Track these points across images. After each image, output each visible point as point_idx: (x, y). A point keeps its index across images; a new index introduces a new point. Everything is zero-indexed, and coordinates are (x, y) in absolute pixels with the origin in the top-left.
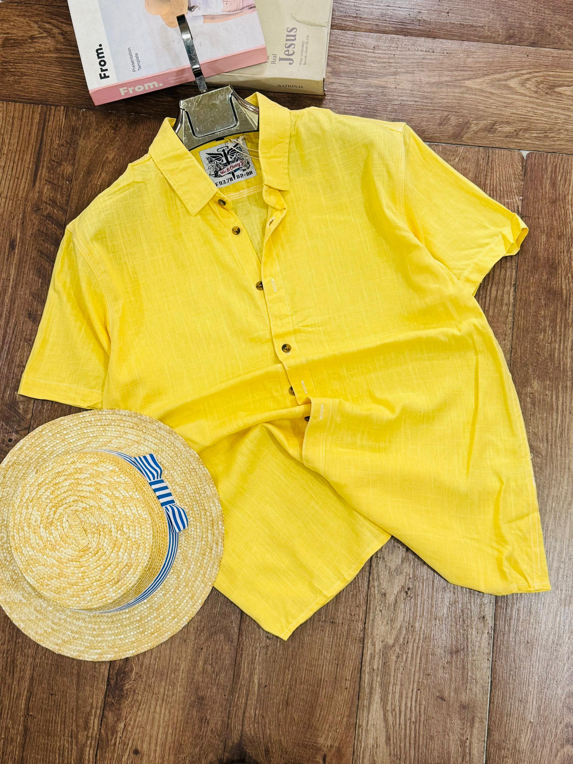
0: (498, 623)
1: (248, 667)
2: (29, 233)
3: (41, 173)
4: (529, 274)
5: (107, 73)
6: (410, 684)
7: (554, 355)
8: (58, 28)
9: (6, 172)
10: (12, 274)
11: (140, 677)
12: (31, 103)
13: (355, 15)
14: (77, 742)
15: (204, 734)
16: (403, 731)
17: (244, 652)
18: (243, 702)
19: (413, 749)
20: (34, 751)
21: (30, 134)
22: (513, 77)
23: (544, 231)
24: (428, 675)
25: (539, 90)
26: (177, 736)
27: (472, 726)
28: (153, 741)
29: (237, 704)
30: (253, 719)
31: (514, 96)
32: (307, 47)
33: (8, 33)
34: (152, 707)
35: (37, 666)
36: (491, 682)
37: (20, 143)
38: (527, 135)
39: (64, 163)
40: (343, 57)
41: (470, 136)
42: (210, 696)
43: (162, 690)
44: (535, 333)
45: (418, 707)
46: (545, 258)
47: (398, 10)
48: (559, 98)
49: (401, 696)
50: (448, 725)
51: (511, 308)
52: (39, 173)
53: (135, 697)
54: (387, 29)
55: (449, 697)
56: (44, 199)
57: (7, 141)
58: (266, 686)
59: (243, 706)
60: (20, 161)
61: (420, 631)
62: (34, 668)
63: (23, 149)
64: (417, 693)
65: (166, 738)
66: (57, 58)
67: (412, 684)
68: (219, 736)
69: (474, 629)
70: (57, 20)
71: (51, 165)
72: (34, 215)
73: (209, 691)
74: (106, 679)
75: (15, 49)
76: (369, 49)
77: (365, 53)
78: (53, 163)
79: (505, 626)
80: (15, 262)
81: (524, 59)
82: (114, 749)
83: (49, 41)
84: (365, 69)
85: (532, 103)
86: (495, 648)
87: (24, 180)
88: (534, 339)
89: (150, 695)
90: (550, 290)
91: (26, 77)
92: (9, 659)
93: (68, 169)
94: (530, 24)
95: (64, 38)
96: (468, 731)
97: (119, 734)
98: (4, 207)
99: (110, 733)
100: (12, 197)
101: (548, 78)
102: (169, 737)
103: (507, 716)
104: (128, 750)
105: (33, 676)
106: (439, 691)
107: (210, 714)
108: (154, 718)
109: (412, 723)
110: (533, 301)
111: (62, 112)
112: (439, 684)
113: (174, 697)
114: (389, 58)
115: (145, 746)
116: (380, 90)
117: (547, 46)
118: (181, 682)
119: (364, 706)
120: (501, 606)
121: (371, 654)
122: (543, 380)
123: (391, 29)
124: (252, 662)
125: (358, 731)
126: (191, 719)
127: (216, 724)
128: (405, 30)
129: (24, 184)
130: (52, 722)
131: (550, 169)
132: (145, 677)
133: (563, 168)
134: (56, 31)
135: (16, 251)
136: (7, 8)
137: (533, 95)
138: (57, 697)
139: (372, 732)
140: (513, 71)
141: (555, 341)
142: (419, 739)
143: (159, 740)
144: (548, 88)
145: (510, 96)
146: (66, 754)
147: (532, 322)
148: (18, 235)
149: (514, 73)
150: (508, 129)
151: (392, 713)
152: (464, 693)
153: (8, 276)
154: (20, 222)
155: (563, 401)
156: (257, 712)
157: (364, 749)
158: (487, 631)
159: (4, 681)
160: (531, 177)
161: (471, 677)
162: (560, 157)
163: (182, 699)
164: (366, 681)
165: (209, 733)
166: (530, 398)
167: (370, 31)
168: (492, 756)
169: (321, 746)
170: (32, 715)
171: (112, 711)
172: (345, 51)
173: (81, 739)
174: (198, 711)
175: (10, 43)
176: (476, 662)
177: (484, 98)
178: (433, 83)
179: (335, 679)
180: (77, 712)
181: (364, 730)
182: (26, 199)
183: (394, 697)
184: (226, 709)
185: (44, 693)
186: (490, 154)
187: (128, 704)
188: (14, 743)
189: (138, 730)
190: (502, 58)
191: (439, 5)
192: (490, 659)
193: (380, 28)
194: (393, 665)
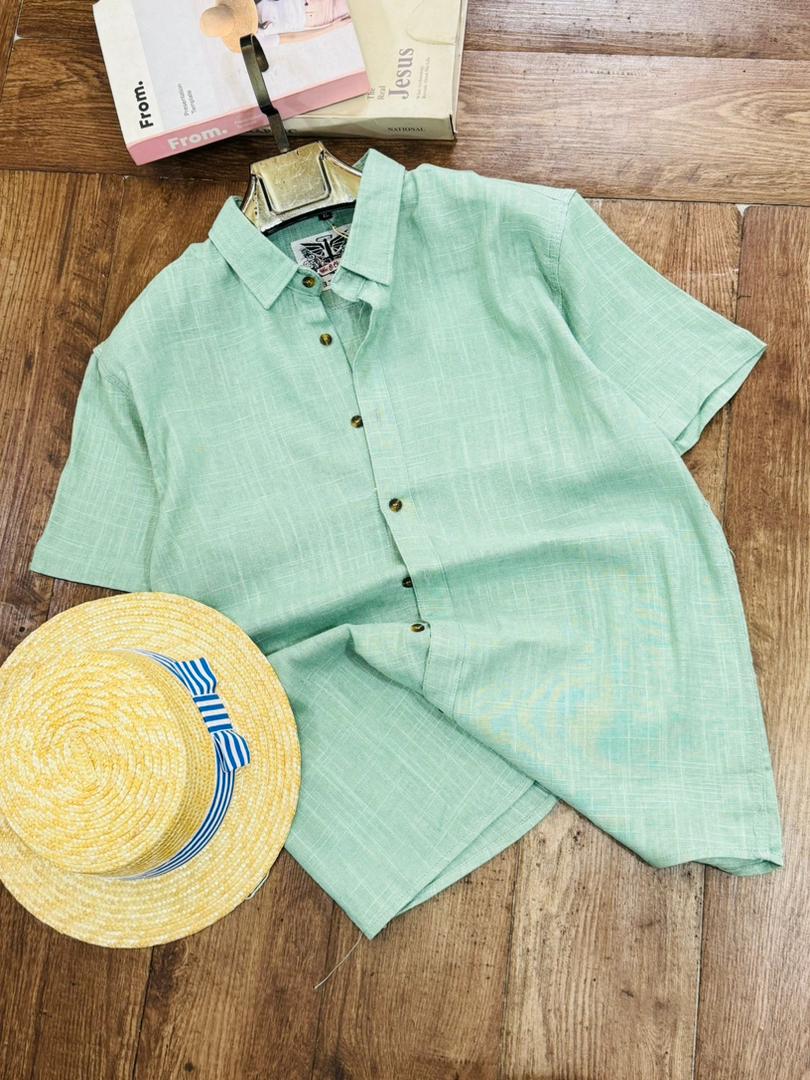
0: (709, 883)
1: (347, 948)
2: (51, 347)
3: (69, 264)
5: (150, 121)
6: (580, 972)
7: (788, 492)
8: (93, 69)
9: (22, 264)
10: (28, 402)
11: (195, 959)
12: (55, 172)
13: (497, 29)
14: (108, 1052)
15: (285, 1043)
16: (572, 1040)
17: (341, 926)
18: (341, 996)
19: (587, 1066)
20: (48, 1064)
21: (54, 213)
22: (724, 102)
23: (771, 316)
24: (608, 958)
25: (761, 118)
26: (246, 1045)
27: (674, 1034)
28: (213, 1051)
29: (331, 1000)
30: (354, 1022)
31: (724, 128)
32: (427, 74)
33: (27, 80)
34: (212, 1003)
35: (54, 944)
36: (701, 970)
37: (41, 225)
38: (744, 183)
39: (99, 250)
40: (481, 87)
41: (662, 188)
42: (293, 988)
43: (226, 979)
44: (760, 463)
45: (593, 1005)
46: (772, 355)
47: (558, 19)
48: (792, 129)
49: (568, 989)
50: (639, 1033)
51: (724, 427)
52: (66, 264)
53: (188, 989)
54: (542, 45)
55: (640, 992)
56: (71, 299)
57: (23, 224)
59: (340, 1002)
60: (40, 252)
61: (596, 894)
62: (49, 947)
63: (44, 233)
64: (591, 984)
65: (232, 1048)
66: (91, 108)
67: (584, 971)
68: (306, 1045)
69: (675, 891)
70: (92, 58)
71: (82, 254)
72: (58, 322)
73: (292, 980)
74: (148, 964)
75: (34, 101)
76: (517, 74)
77: (511, 80)
78: (84, 250)
79: (720, 888)
80: (31, 385)
81: (739, 77)
82: (159, 1063)
83: (80, 87)
84: (513, 103)
85: (750, 136)
86: (706, 920)
87: (45, 275)
88: (758, 472)
89: (210, 985)
90: (780, 401)
91: (49, 137)
93: (104, 257)
94: (747, 28)
95: (98, 82)
96: (668, 1041)
97: (166, 1042)
98: (19, 312)
99: (153, 1039)
100: (29, 299)
101: (775, 101)
102: (236, 1046)
103: (725, 1020)
104: (178, 1064)
105: (48, 958)
106: (625, 983)
107: (294, 1013)
108: (214, 1018)
109: (585, 1029)
110: (757, 417)
111: (97, 182)
112: (625, 972)
113: (243, 989)
114: (546, 85)
115: (202, 1058)
116: (534, 130)
117: (773, 57)
118: (253, 967)
119: (514, 1003)
121: (524, 928)
122: (773, 530)
123: (547, 44)
125: (506, 1041)
126: (267, 1020)
127: (302, 1028)
128: (568, 45)
129: (45, 280)
130: (73, 1023)
131: (778, 228)
132: (202, 961)
133: (798, 227)
134: (89, 72)
135: (34, 371)
136: (26, 46)
138: (80, 987)
139: (527, 1042)
140: (724, 93)
141: (790, 473)
142: (595, 1052)
143: (221, 1050)
144: (774, 115)
145: (720, 129)
146: (93, 1069)
147: (755, 446)
148: (37, 350)
149: (724, 97)
150: (716, 175)
151: (555, 1013)
152: (660, 985)
153: (22, 405)
154: (39, 331)
155: (802, 558)
156: (360, 1012)
157: (515, 1066)
158: (693, 895)
159: (9, 965)
160: (751, 240)
161: (671, 962)
162: (793, 211)
163: (254, 992)
164: (518, 967)
165: (292, 1040)
166: (754, 556)
167: (519, 49)
169: (451, 1062)
170: (45, 1014)
171: (156, 1009)
172: (484, 78)
173: (113, 1047)
174: (276, 1010)
175: (28, 92)
176: (678, 940)
177: (680, 134)
178: (609, 116)
179: (472, 963)
180: (108, 1009)
181: (515, 1038)
182: (48, 301)
183: (559, 990)
184: (315, 1007)
185: (63, 982)
186: (691, 210)
187: (178, 999)
188: (22, 1053)
189: (192, 1036)
190: (707, 76)
191: (616, 8)
192: (700, 936)
193: (533, 45)
194: (557, 944)
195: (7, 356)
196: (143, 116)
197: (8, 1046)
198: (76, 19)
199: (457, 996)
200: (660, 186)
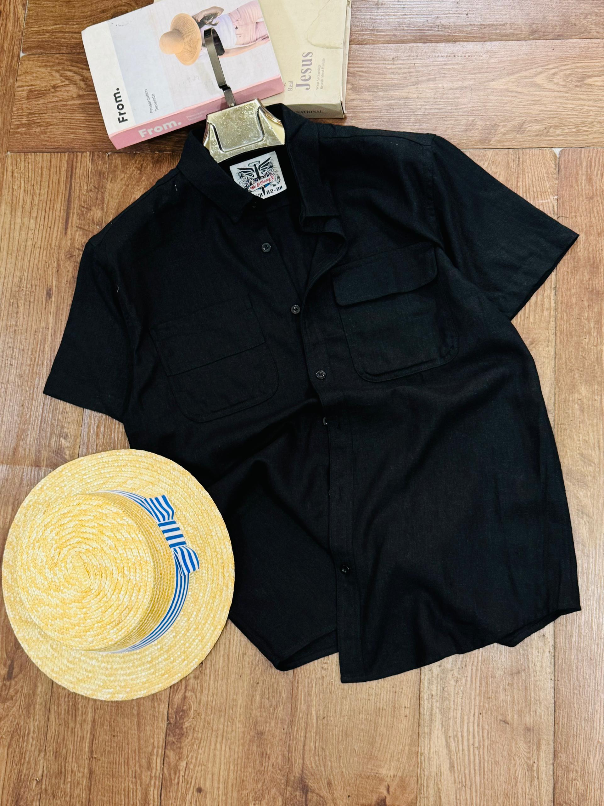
0: (558, 640)
1: (305, 700)
2: (64, 281)
3: (72, 220)
4: (570, 275)
5: (125, 117)
6: (470, 709)
8: (80, 75)
9: (39, 222)
10: (51, 323)
11: (198, 714)
12: (57, 152)
13: (371, 28)
14: (141, 782)
15: (266, 769)
16: (467, 757)
18: (302, 735)
19: (478, 775)
20: (100, 793)
21: (59, 183)
22: (540, 73)
23: (583, 229)
24: (489, 698)
25: (568, 84)
26: (239, 772)
27: (539, 749)
28: (216, 777)
29: (296, 738)
30: (313, 752)
31: (541, 93)
32: (323, 71)
33: (32, 85)
34: (213, 744)
35: (98, 709)
36: (555, 703)
37: (50, 192)
38: (558, 132)
40: (362, 72)
41: (498, 139)
42: (269, 731)
43: (221, 726)
44: (580, 337)
45: (481, 732)
47: (416, 18)
48: (590, 90)
49: (462, 721)
50: (514, 749)
51: (553, 313)
52: (70, 220)
53: (195, 735)
54: (405, 38)
55: (513, 720)
56: (76, 245)
57: (37, 192)
58: (324, 718)
59: (302, 739)
60: (51, 211)
62: (95, 710)
63: (53, 198)
64: (479, 717)
65: (228, 775)
66: (80, 104)
67: (473, 708)
68: (281, 770)
69: (534, 648)
70: (78, 67)
71: (82, 212)
72: (68, 263)
73: (268, 725)
74: (166, 718)
75: (39, 100)
76: (388, 60)
77: (384, 66)
78: (83, 209)
79: (565, 643)
80: (52, 311)
81: (549, 53)
82: (178, 788)
83: (71, 88)
84: (386, 82)
85: (560, 97)
86: (556, 667)
87: (56, 228)
88: (579, 343)
89: (210, 732)
90: (592, 291)
91: (51, 127)
92: (71, 704)
93: (98, 214)
94: (554, 17)
95: (86, 84)
96: (535, 754)
97: (182, 773)
98: (39, 257)
99: (172, 772)
100: (46, 247)
101: (576, 70)
102: (231, 774)
103: (573, 737)
104: (192, 788)
105: (94, 719)
106: (502, 715)
107: (271, 748)
108: (215, 755)
109: (476, 749)
110: (576, 303)
111: (88, 158)
112: (502, 707)
113: (234, 733)
114: (409, 68)
115: (208, 783)
116: (402, 102)
117: (573, 37)
118: (240, 718)
119: (424, 733)
120: (560, 623)
121: (429, 680)
122: (591, 385)
123: (409, 37)
124: (309, 694)
125: (421, 759)
126: (252, 754)
127: (277, 758)
128: (424, 37)
129: (57, 231)
130: (116, 764)
131: (584, 164)
132: (203, 715)
133: (599, 162)
134: (77, 78)
135: (53, 300)
136: (29, 60)
137: (562, 89)
138: (119, 738)
139: (435, 760)
140: (539, 66)
141: (601, 343)
142: (484, 765)
143: (221, 777)
144: (577, 81)
145: (538, 93)
146: (132, 795)
147: (576, 325)
148: (54, 284)
149: (539, 69)
150: (537, 127)
151: (454, 739)
152: (527, 715)
153: (46, 326)
154: (55, 270)
156: (317, 745)
157: (428, 777)
158: (547, 650)
159: (67, 725)
160: (565, 174)
161: (534, 698)
162: (595, 151)
163: (241, 735)
164: (425, 708)
165: (270, 768)
166: (578, 405)
167: (389, 42)
168: (560, 779)
169: (384, 777)
170: (95, 758)
171: (174, 750)
172: (364, 66)
173: (145, 777)
174: (258, 746)
175: (34, 94)
176: (538, 683)
177: (510, 98)
178: (457, 89)
179: (394, 707)
180: (139, 752)
181: (426, 758)
182: (59, 248)
183: (456, 722)
184: (285, 743)
185: (106, 735)
186: (521, 155)
187: (188, 742)
188: (80, 786)
189: (200, 768)
190: (527, 54)
191: (457, 7)
192: (553, 679)
193: (399, 38)
194: (452, 690)
195: (33, 289)
196: (120, 114)
197: (71, 782)
198: (65, 39)
199: (385, 730)
200: (497, 138)
